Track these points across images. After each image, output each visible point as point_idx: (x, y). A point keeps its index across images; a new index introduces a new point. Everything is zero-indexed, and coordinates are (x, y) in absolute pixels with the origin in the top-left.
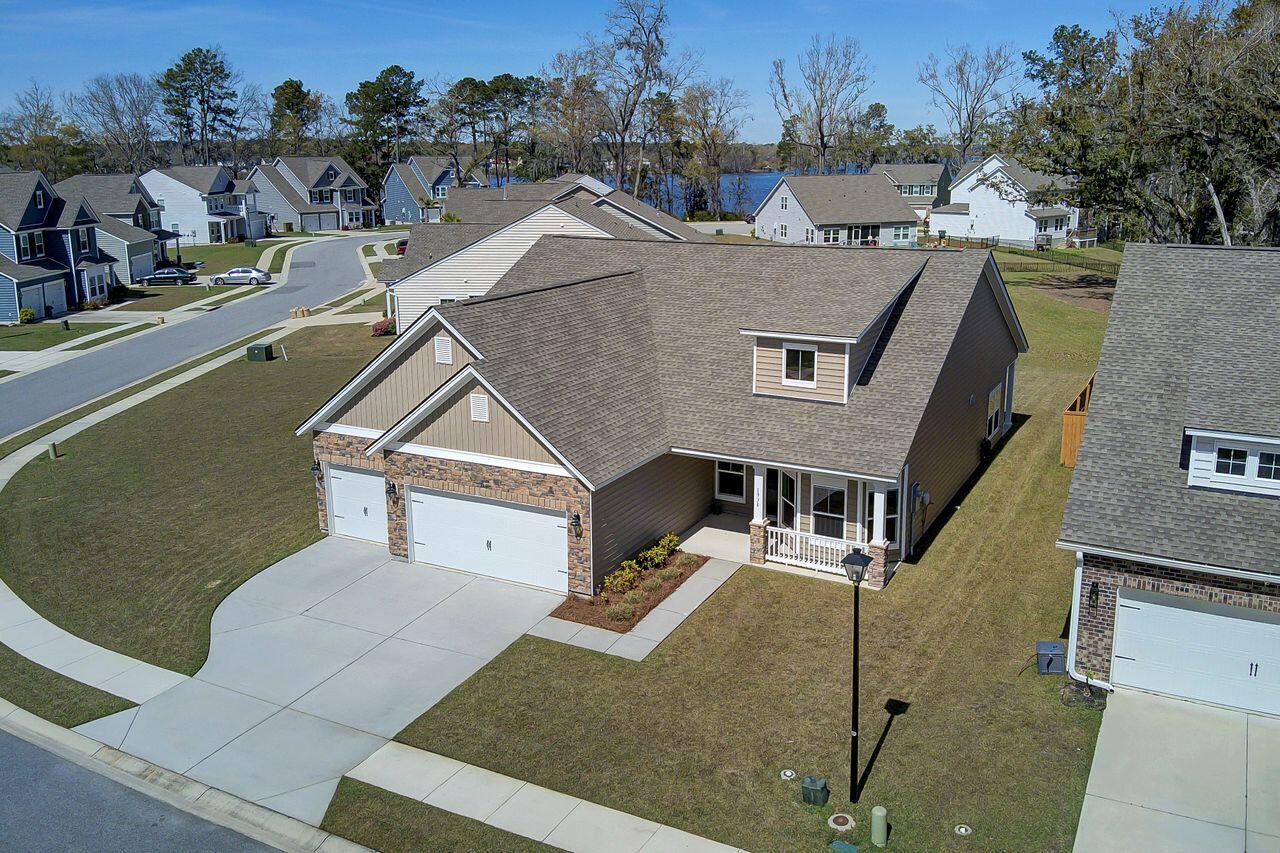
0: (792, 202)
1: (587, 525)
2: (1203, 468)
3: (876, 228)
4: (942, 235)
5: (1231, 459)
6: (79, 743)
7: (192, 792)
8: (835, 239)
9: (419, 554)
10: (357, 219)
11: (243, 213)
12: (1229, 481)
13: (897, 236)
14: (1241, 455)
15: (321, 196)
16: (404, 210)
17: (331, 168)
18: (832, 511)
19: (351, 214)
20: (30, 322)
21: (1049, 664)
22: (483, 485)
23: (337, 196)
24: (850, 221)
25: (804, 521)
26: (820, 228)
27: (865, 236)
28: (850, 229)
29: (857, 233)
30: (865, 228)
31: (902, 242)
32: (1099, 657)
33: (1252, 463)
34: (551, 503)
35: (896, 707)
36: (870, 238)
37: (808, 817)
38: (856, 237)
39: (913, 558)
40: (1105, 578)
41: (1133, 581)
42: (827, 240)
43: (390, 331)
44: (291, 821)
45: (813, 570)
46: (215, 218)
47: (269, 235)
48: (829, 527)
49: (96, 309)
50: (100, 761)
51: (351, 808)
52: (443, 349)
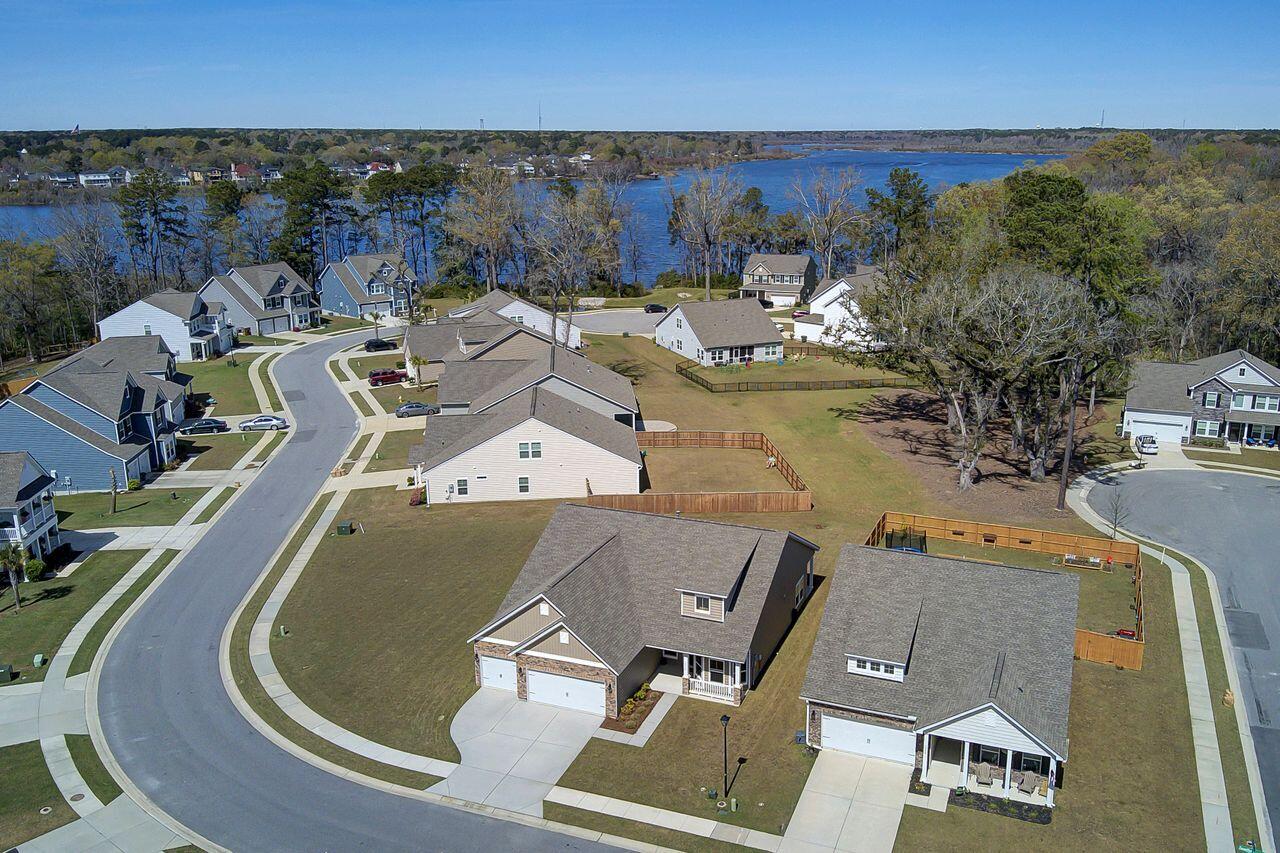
0: (685, 323)
1: (615, 689)
2: (852, 666)
3: (751, 348)
4: (804, 339)
5: (861, 664)
6: (428, 795)
7: (489, 810)
8: (720, 358)
9: (531, 697)
10: (306, 321)
11: (216, 331)
12: (860, 671)
13: (768, 353)
14: (865, 662)
15: (273, 303)
16: (341, 304)
17: (281, 277)
18: (718, 669)
19: (300, 317)
20: (136, 489)
21: (800, 740)
22: (565, 669)
23: (288, 302)
24: (732, 344)
25: (706, 675)
26: (708, 350)
27: (743, 354)
28: (731, 349)
29: (737, 352)
30: (743, 348)
31: (771, 357)
32: (817, 738)
33: (868, 665)
34: (598, 679)
35: (742, 761)
36: (747, 356)
37: (711, 803)
38: (736, 356)
39: (753, 688)
40: (817, 709)
41: (827, 710)
42: (714, 359)
43: (423, 501)
44: (533, 817)
45: (710, 697)
46: (196, 340)
47: (236, 344)
48: (717, 678)
49: (173, 469)
50: (445, 802)
51: (552, 811)
52: (544, 609)
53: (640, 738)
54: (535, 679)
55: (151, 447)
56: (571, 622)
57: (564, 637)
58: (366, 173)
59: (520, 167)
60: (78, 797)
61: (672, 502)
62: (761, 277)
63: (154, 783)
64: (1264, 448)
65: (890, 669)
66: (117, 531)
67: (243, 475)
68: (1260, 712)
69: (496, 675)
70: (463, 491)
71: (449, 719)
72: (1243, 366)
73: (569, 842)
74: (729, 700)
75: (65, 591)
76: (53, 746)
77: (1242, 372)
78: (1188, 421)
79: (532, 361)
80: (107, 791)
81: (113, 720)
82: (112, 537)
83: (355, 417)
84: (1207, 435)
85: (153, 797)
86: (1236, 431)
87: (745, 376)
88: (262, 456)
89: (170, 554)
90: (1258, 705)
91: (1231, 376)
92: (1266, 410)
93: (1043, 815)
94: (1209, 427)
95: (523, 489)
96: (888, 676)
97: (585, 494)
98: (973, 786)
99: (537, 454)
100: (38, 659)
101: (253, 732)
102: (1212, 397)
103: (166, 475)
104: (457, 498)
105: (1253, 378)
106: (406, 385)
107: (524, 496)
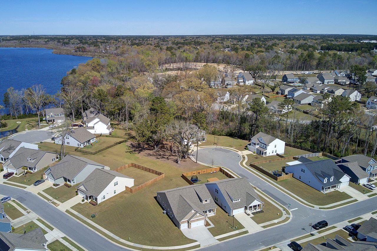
0: (70, 137)
3: (90, 140)
5: (235, 201)
7: (213, 244)
8: (85, 145)
20: (14, 229)
21: (229, 215)
22: (198, 220)
24: (86, 140)
30: (88, 141)
31: (94, 141)
32: (233, 213)
34: (203, 219)
35: (227, 222)
37: (233, 229)
40: (233, 210)
43: (96, 204)
44: (219, 242)
45: (211, 215)
50: (205, 247)
51: (220, 240)
52: (193, 211)
53: (213, 226)
54: (191, 224)
57: (198, 215)
65: (238, 200)
67: (32, 215)
68: (260, 188)
69: (183, 226)
70: (104, 198)
71: (185, 236)
73: (227, 242)
74: (214, 215)
83: (23, 190)
89: (65, 238)
90: (258, 187)
93: (262, 212)
96: (239, 201)
97: (125, 189)
98: (253, 212)
99: (117, 184)
107: (115, 194)
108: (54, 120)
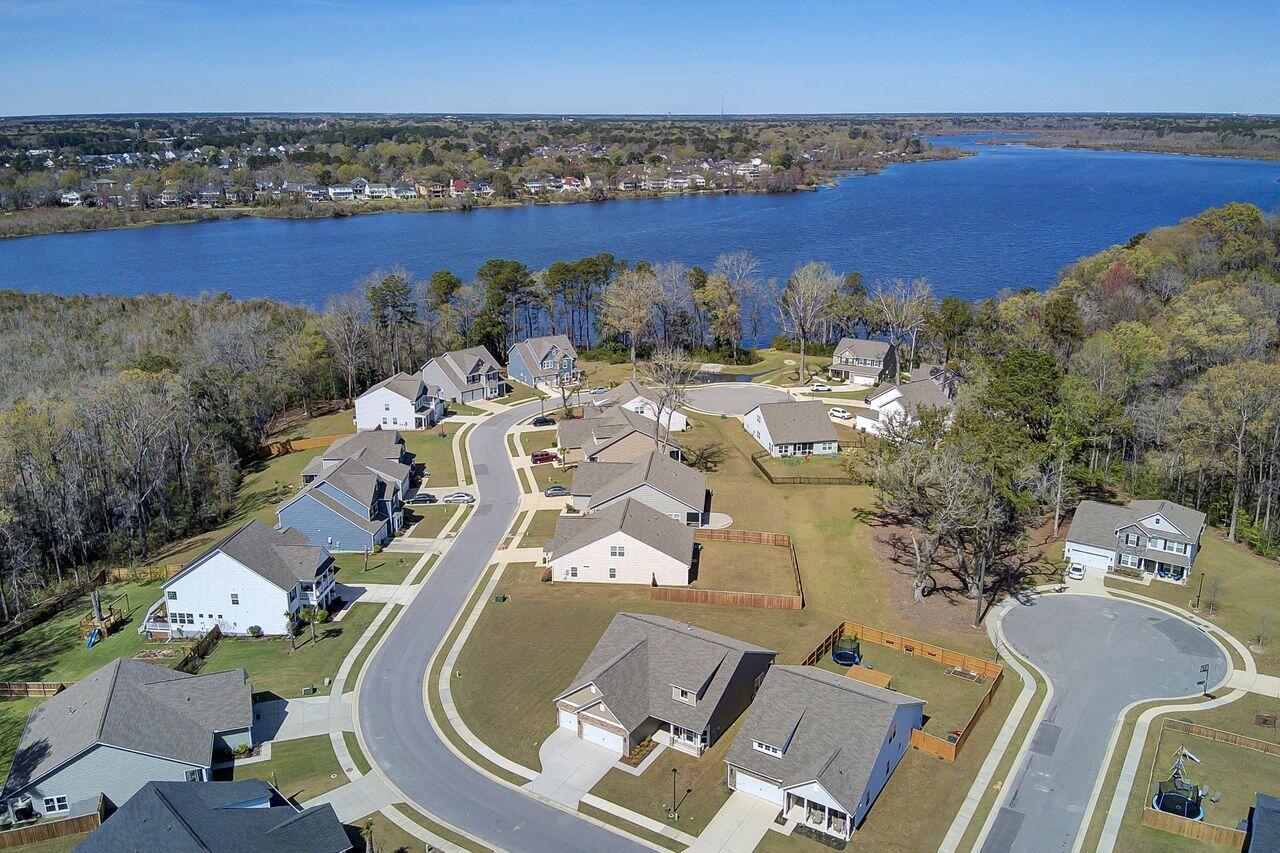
0: (762, 419)
1: (628, 740)
2: (756, 746)
3: (813, 443)
4: (864, 430)
5: (760, 745)
6: (523, 789)
7: (552, 802)
8: (786, 451)
9: (585, 737)
10: (495, 392)
11: (432, 407)
12: (759, 749)
13: (825, 448)
15: (473, 379)
16: (521, 374)
17: (481, 358)
19: (491, 389)
20: (378, 552)
21: (725, 783)
22: (602, 725)
23: (483, 378)
24: (796, 441)
25: (684, 736)
26: (777, 445)
27: (804, 449)
28: (795, 445)
29: (799, 447)
30: (805, 444)
31: (828, 451)
32: (733, 783)
33: (764, 746)
34: (620, 733)
35: (689, 791)
36: (807, 450)
38: (799, 450)
39: (711, 746)
40: (734, 768)
41: (739, 769)
42: (780, 452)
43: (549, 579)
44: (572, 809)
45: (683, 750)
46: (418, 416)
47: (446, 413)
48: (690, 738)
49: (401, 535)
50: (530, 795)
51: (583, 807)
52: (593, 689)
53: (637, 771)
54: (587, 727)
55: (388, 522)
56: (606, 700)
57: (602, 707)
58: (560, 187)
59: (693, 180)
60: (350, 770)
61: (706, 596)
62: (847, 359)
63: (387, 765)
64: (1172, 581)
65: (775, 751)
66: (367, 586)
67: (442, 544)
68: (1014, 799)
69: (567, 720)
70: (574, 575)
71: (540, 745)
72: (1158, 517)
73: (587, 826)
74: (695, 753)
75: (337, 632)
76: (336, 737)
77: (1158, 521)
78: (1113, 555)
79: (636, 465)
80: (365, 768)
81: (367, 724)
82: (363, 591)
83: (519, 494)
84: (1129, 566)
85: (385, 772)
86: (1150, 565)
87: (802, 470)
88: (455, 529)
89: (398, 608)
90: (1016, 794)
91: (1149, 523)
92: (1175, 552)
93: (840, 844)
94: (1130, 561)
95: (613, 576)
96: (774, 754)
97: (650, 582)
98: (810, 824)
99: (622, 554)
100: (327, 681)
101: (438, 740)
102: (1133, 538)
103: (398, 541)
104: (570, 579)
105: (1165, 526)
106: (555, 464)
107: (613, 581)
108: (847, 373)
